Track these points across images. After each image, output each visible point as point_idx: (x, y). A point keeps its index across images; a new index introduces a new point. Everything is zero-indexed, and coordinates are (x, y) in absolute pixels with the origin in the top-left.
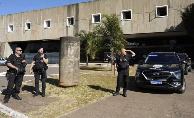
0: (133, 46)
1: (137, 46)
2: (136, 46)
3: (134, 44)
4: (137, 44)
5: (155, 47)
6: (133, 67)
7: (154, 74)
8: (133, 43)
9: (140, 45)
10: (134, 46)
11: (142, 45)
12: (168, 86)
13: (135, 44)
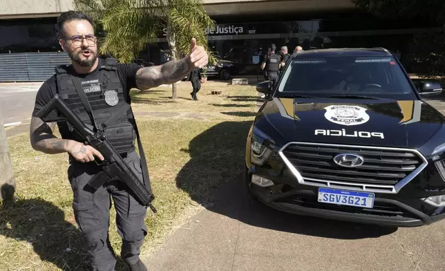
0: (229, 34)
1: (239, 33)
2: (235, 33)
3: (231, 30)
4: (237, 30)
5: (279, 37)
6: (230, 87)
7: (340, 159)
8: (230, 28)
9: (245, 32)
10: (232, 34)
11: (250, 32)
12: (395, 215)
13: (234, 30)
